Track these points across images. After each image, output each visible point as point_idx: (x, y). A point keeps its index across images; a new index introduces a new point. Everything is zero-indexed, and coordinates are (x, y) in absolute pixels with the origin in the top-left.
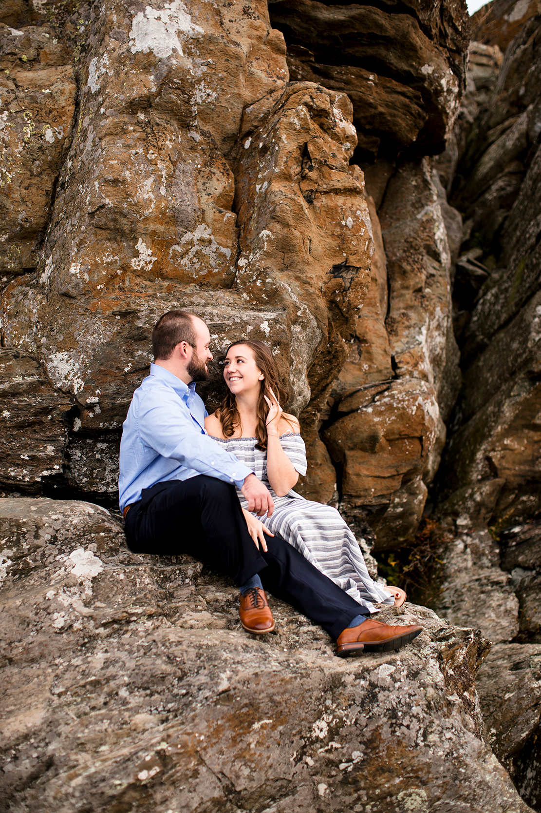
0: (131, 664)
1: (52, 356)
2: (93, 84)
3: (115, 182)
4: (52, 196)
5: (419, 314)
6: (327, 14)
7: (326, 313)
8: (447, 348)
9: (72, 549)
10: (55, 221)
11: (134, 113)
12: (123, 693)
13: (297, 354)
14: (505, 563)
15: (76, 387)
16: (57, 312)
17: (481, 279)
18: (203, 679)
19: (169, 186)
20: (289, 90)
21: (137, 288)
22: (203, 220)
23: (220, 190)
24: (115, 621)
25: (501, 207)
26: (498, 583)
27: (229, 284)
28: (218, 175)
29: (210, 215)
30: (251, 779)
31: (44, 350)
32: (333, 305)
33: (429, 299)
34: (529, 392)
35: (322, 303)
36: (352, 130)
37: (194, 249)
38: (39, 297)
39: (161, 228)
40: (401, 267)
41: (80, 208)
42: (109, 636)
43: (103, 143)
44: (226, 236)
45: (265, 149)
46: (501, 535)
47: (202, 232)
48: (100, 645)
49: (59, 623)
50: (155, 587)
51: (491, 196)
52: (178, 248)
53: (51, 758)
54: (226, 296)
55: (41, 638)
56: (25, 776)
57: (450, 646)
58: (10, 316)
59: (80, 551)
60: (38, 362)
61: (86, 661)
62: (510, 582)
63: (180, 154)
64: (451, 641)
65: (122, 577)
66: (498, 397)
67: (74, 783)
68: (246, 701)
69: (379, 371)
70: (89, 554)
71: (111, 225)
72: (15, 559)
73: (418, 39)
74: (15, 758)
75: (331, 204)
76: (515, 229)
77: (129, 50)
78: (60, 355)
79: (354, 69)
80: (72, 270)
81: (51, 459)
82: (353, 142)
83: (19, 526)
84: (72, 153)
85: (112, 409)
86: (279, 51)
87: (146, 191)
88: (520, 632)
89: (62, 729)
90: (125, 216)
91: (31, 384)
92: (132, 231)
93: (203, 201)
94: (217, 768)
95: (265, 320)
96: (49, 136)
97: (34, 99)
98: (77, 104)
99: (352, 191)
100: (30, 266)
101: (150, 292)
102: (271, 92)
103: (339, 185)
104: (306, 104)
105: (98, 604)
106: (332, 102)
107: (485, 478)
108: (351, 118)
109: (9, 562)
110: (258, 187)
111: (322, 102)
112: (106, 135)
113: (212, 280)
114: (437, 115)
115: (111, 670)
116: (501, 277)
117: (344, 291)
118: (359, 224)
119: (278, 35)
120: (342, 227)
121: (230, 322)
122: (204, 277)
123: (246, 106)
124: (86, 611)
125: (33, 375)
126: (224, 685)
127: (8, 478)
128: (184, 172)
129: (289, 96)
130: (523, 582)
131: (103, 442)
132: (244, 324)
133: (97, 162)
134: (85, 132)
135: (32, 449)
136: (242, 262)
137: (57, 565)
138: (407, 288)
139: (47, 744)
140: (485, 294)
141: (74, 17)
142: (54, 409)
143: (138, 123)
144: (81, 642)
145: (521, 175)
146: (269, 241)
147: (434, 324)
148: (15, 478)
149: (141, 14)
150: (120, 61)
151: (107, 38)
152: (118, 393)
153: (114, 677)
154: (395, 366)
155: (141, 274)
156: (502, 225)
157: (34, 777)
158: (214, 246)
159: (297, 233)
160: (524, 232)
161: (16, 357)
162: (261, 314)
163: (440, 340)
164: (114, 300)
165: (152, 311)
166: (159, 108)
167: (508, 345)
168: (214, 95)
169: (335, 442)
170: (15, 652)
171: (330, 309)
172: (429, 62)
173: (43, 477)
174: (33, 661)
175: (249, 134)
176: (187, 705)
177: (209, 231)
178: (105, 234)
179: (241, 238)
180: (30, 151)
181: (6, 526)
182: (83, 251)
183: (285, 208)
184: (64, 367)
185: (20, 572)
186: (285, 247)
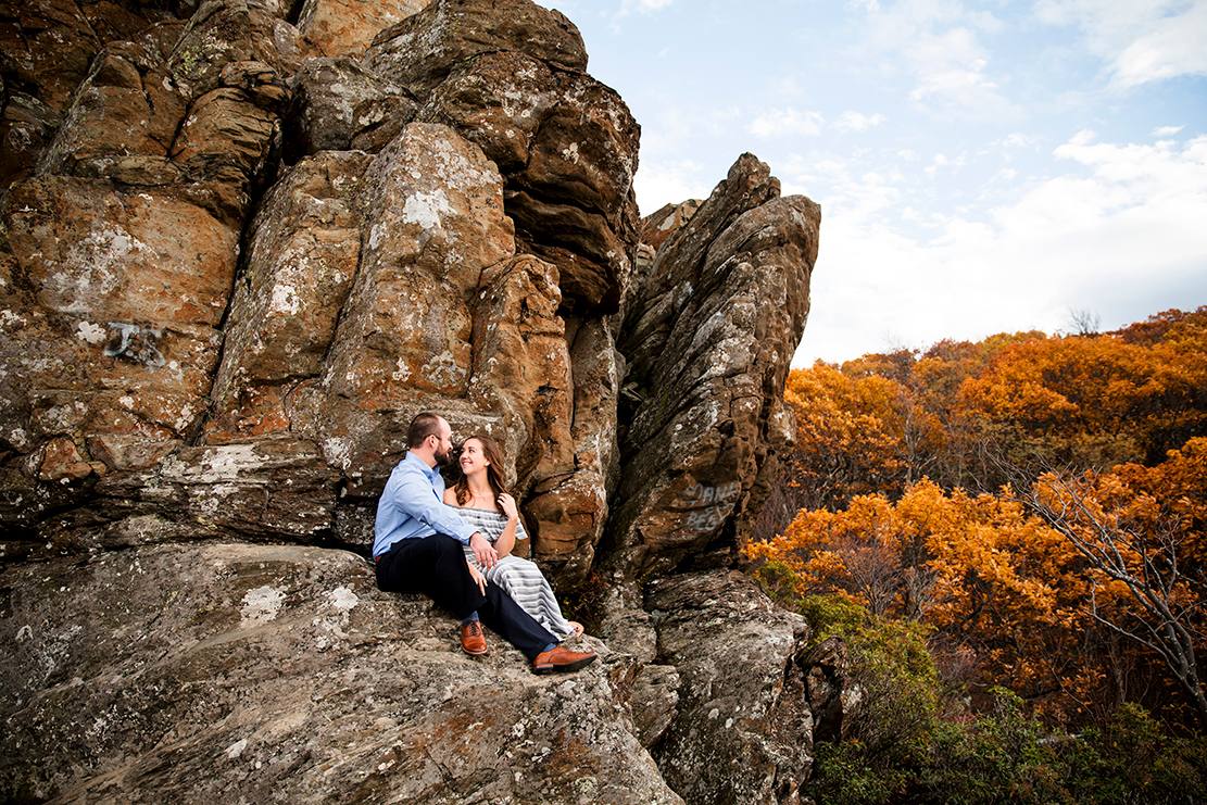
0: (377, 678)
1: (328, 441)
2: (373, 243)
3: (385, 315)
4: (337, 322)
5: (595, 426)
6: (544, 209)
7: (532, 421)
8: (612, 451)
9: (335, 587)
10: (338, 340)
11: (403, 266)
12: (369, 700)
13: (510, 449)
14: (647, 606)
15: (345, 464)
16: (334, 407)
17: (637, 404)
18: (432, 690)
19: (424, 321)
20: (516, 259)
21: (395, 394)
22: (448, 348)
23: (461, 327)
24: (365, 644)
25: (653, 355)
26: (642, 620)
27: (464, 396)
28: (461, 316)
29: (453, 344)
30: (464, 769)
31: (322, 435)
32: (537, 414)
33: (602, 415)
34: (669, 484)
35: (530, 413)
36: (558, 291)
37: (439, 368)
38: (322, 396)
39: (417, 351)
40: (583, 391)
41: (357, 332)
42: (360, 655)
43: (378, 286)
44: (463, 361)
45: (496, 300)
46: (645, 585)
47: (446, 356)
48: (353, 662)
49: (322, 645)
50: (398, 617)
51: (646, 346)
52: (428, 367)
53: (309, 752)
54: (461, 404)
55: (306, 656)
56: (286, 767)
57: (616, 668)
58: (297, 409)
59: (341, 588)
60: (317, 444)
61: (341, 675)
62: (651, 620)
63: (434, 299)
64: (617, 664)
65: (373, 609)
66: (646, 487)
67: (326, 774)
68: (464, 708)
69: (566, 465)
70: (348, 591)
71: (380, 346)
72: (289, 593)
73: (606, 232)
74: (280, 753)
75: (540, 342)
76: (662, 371)
77: (402, 221)
78: (334, 440)
79: (560, 250)
80: (348, 378)
81: (322, 517)
82: (558, 300)
83: (294, 568)
84: (354, 292)
85: (371, 482)
86: (509, 232)
87: (407, 323)
88: (657, 656)
89: (320, 729)
90: (391, 341)
91: (311, 460)
92: (395, 352)
93: (448, 334)
94: (439, 761)
95: (489, 423)
96: (338, 278)
97: (328, 250)
98: (360, 257)
99: (555, 334)
100: (316, 372)
101: (405, 397)
102: (502, 260)
103: (546, 330)
104: (527, 270)
105: (353, 630)
106: (545, 271)
107: (635, 544)
108: (558, 283)
109: (285, 596)
110: (489, 327)
111: (539, 270)
112: (381, 280)
113: (450, 391)
114: (617, 286)
115: (361, 683)
116: (651, 403)
117: (546, 405)
118: (559, 358)
119: (509, 220)
120: (547, 359)
121: (463, 423)
122: (446, 389)
123: (484, 268)
124: (343, 635)
125: (312, 454)
126: (448, 695)
127: (288, 531)
128: (436, 312)
129: (516, 263)
130: (660, 620)
131: (362, 506)
132: (473, 425)
133: (373, 300)
134: (365, 277)
135: (308, 509)
136: (474, 380)
137: (322, 599)
138: (587, 407)
139: (306, 742)
140: (639, 414)
141: (362, 195)
142: (327, 480)
143: (405, 274)
144: (338, 659)
145: (667, 333)
146: (495, 366)
147: (605, 433)
148: (293, 530)
149: (412, 196)
150: (395, 228)
151: (386, 211)
152: (377, 471)
153: (363, 688)
154: (576, 461)
155: (399, 383)
156: (653, 366)
157: (294, 768)
158: (454, 367)
159: (515, 362)
160: (668, 373)
161: (300, 439)
162: (486, 418)
163: (608, 444)
164: (377, 401)
165: (406, 411)
166: (420, 264)
167: (655, 451)
168: (462, 258)
170: (285, 666)
171: (535, 418)
172: (612, 249)
173: (315, 531)
174: (299, 674)
175: (485, 288)
176: (419, 711)
177: (451, 356)
178: (374, 352)
179: (475, 362)
180: (323, 288)
181: (284, 567)
182: (357, 364)
183: (508, 343)
184: (336, 449)
185: (293, 603)
186: (506, 371)
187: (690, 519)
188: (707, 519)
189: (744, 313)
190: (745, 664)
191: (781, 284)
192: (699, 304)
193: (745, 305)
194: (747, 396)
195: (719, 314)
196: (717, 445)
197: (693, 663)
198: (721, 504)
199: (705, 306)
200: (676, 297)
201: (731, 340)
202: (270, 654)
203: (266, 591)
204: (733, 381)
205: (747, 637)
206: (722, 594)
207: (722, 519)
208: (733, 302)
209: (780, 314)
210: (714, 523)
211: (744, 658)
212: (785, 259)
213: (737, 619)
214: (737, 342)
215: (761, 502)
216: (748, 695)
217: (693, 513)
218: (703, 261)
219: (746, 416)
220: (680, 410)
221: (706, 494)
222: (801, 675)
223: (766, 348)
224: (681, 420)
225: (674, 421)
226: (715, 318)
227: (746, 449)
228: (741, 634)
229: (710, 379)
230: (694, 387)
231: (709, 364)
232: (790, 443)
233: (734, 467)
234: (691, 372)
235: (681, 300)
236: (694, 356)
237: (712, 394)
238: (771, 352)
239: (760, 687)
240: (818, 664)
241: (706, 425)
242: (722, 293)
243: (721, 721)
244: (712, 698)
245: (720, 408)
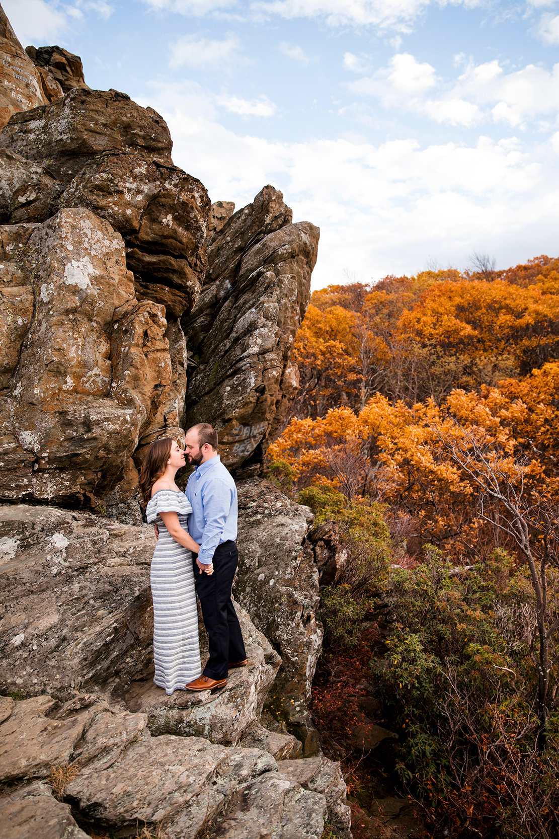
0: (94, 588)
1: (22, 433)
2: (44, 296)
3: (59, 349)
4: (20, 352)
5: (175, 394)
6: (148, 258)
7: (150, 407)
9: (53, 534)
10: (22, 364)
11: (68, 315)
12: (92, 602)
15: (36, 448)
16: (25, 411)
18: (127, 591)
19: (82, 350)
21: (65, 399)
22: (97, 365)
23: (104, 350)
24: (81, 568)
25: (202, 331)
27: (107, 395)
28: (103, 342)
29: (100, 362)
30: (145, 633)
31: (17, 430)
32: (153, 402)
33: (179, 386)
34: (222, 427)
35: (149, 402)
36: (165, 321)
37: (92, 379)
38: (15, 403)
39: (78, 370)
41: (39, 360)
42: (78, 575)
43: (52, 329)
44: (107, 372)
45: (126, 332)
47: (96, 371)
48: (76, 580)
49: (55, 571)
51: (197, 324)
52: (85, 379)
53: (64, 636)
54: (107, 402)
55: (47, 579)
56: (53, 647)
59: (57, 534)
60: (15, 436)
61: (70, 589)
63: (87, 334)
65: (78, 545)
67: (78, 647)
69: (158, 423)
70: (61, 536)
71: (55, 370)
72: (22, 540)
73: (188, 270)
74: (47, 639)
75: (155, 357)
76: (211, 345)
77: (64, 283)
78: (26, 433)
79: (159, 286)
80: (35, 392)
81: (26, 486)
82: (165, 327)
83: (23, 524)
84: (32, 331)
86: (131, 281)
87: (72, 353)
89: (68, 622)
90: (62, 365)
91: (13, 448)
92: (65, 372)
93: (97, 356)
94: (133, 630)
95: (128, 415)
96: (20, 322)
97: (13, 303)
98: (34, 306)
99: (164, 350)
100: (7, 386)
101: (71, 401)
102: (127, 301)
103: (159, 348)
104: (148, 312)
105: (69, 560)
106: (158, 310)
108: (165, 315)
109: (19, 542)
110: (123, 349)
111: (154, 311)
112: (53, 325)
113: (100, 394)
114: (192, 301)
115: (84, 592)
116: (205, 369)
117: (158, 396)
118: (166, 365)
119: (130, 273)
120: (159, 367)
121: (112, 416)
122: (96, 392)
123: (116, 308)
124: (67, 564)
125: (13, 443)
126: (137, 593)
127: (5, 496)
128: (89, 342)
132: (119, 417)
133: (49, 339)
134: (40, 324)
135: (16, 481)
136: (114, 385)
137: (46, 543)
139: (62, 631)
140: (196, 376)
141: (30, 258)
142: (25, 460)
143: (70, 320)
144: (66, 579)
145: (214, 316)
146: (129, 376)
147: (180, 397)
148: (8, 496)
149: (69, 264)
150: (60, 288)
151: (52, 275)
153: (86, 595)
154: (165, 420)
155: (67, 391)
156: (203, 340)
157: (58, 647)
158: (101, 377)
159: (141, 372)
160: (216, 347)
161: (4, 434)
162: (125, 411)
163: (182, 404)
164: (54, 406)
165: (75, 412)
166: (81, 313)
167: (211, 405)
169: (139, 458)
170: (34, 587)
171: (152, 404)
172: (190, 279)
173: (23, 495)
174: (43, 591)
175: (116, 322)
176: (121, 604)
177: (99, 370)
178: (52, 374)
179: (114, 373)
180: (10, 329)
181: (16, 524)
182: (41, 382)
183: (137, 361)
184: (28, 438)
185: (25, 546)
186: (136, 378)
187: (235, 448)
188: (245, 447)
189: (271, 310)
190: (279, 545)
191: (294, 287)
192: (237, 299)
193: (271, 304)
194: (273, 367)
195: (253, 310)
196: (255, 401)
197: (245, 545)
198: (255, 437)
199: (241, 301)
200: (218, 291)
201: (262, 329)
202: (24, 581)
203: (6, 540)
204: (264, 358)
205: (278, 526)
206: (259, 498)
207: (255, 446)
208: (263, 303)
209: (293, 307)
210: (250, 450)
211: (278, 540)
212: (296, 267)
213: (270, 515)
214: (266, 330)
215: (276, 429)
216: (283, 564)
217: (237, 444)
218: (238, 266)
219: (273, 381)
220: (228, 376)
221: (246, 431)
222: (311, 547)
223: (285, 334)
224: (229, 384)
225: (225, 384)
226: (251, 313)
227: (272, 401)
228: (274, 524)
229: (248, 356)
230: (237, 362)
231: (248, 346)
232: (296, 388)
233: (264, 413)
234: (235, 351)
235: (222, 293)
236: (237, 340)
237: (251, 367)
238: (288, 336)
239: (290, 558)
240: (322, 539)
241: (247, 388)
242: (253, 292)
243: (266, 582)
244: (259, 567)
245: (256, 376)
